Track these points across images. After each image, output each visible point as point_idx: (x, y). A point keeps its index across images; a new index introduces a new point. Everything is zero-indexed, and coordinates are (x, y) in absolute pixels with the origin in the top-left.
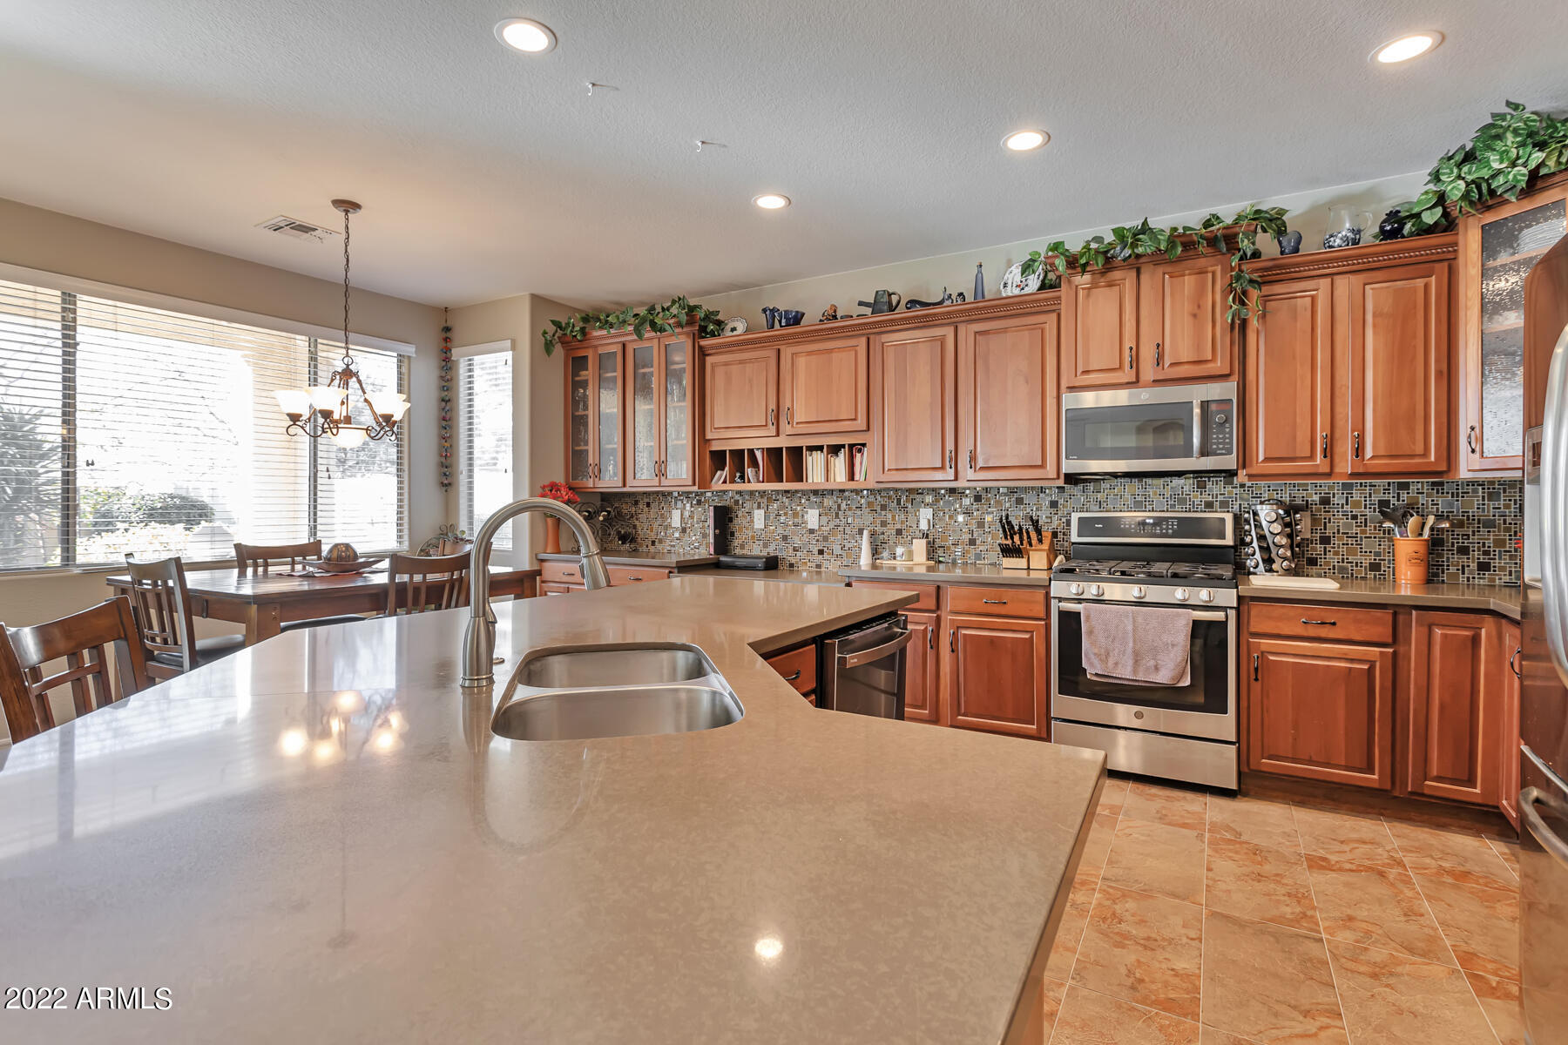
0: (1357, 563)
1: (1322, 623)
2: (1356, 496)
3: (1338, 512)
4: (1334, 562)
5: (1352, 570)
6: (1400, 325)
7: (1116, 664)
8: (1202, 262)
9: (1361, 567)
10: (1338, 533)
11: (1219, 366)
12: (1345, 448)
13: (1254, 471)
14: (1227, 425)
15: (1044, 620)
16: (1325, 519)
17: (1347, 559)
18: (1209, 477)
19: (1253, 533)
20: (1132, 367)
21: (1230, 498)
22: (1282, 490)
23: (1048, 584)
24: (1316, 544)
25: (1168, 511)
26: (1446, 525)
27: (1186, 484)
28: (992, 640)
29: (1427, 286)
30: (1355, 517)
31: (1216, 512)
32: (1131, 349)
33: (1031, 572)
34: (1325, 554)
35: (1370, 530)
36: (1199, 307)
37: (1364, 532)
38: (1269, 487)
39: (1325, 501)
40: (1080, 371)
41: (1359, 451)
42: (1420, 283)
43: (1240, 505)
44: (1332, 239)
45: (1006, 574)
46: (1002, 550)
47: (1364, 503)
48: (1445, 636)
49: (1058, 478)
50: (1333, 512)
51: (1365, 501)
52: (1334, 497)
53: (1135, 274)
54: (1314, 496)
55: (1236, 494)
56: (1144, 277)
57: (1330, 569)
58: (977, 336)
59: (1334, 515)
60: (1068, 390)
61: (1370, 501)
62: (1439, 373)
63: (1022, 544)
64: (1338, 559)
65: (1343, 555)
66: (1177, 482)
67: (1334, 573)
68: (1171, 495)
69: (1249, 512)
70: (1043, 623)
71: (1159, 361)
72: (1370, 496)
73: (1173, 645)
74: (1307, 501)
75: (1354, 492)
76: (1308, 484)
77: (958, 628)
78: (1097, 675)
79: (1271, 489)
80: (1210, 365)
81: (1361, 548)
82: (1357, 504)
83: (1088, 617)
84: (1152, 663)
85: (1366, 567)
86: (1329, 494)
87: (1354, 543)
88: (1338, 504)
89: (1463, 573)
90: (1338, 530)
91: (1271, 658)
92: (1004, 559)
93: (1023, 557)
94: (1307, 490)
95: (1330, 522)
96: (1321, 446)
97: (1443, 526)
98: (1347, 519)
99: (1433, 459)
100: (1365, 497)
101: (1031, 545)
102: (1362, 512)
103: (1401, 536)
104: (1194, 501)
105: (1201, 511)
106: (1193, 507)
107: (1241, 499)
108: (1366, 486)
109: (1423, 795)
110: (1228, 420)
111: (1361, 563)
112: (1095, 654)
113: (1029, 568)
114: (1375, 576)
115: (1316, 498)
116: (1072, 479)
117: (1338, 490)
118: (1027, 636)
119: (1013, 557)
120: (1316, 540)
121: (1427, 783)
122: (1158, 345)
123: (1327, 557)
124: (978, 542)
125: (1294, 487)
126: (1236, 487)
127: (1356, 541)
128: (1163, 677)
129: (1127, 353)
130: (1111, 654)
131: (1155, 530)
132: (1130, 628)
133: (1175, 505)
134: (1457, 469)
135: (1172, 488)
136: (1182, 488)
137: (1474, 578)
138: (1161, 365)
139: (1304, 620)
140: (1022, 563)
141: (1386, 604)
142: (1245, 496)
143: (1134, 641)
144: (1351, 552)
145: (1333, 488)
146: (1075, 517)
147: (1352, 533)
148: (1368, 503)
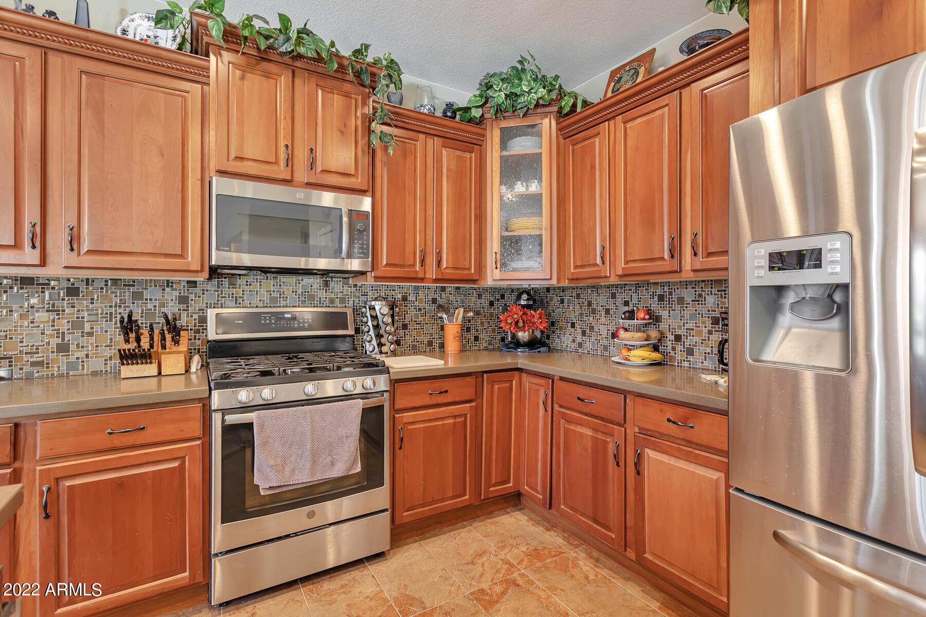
0: (421, 341)
1: (441, 393)
2: (421, 295)
3: (412, 306)
4: (409, 342)
5: (419, 347)
6: (458, 179)
7: (293, 470)
8: (347, 87)
9: (423, 344)
10: (412, 322)
11: (358, 182)
12: (431, 261)
13: (380, 274)
14: (365, 233)
15: (199, 439)
16: (405, 311)
17: (417, 339)
18: (332, 278)
19: (370, 323)
20: (287, 166)
21: (347, 295)
22: (380, 290)
23: (207, 395)
24: (400, 330)
25: (299, 307)
26: (471, 314)
27: (315, 282)
28: (120, 484)
29: (471, 158)
30: (420, 309)
31: (337, 307)
32: (287, 146)
33: (163, 378)
34: (405, 337)
35: (428, 319)
36: (345, 126)
37: (424, 320)
38: (372, 287)
39: (405, 299)
40: (232, 156)
41: (439, 263)
42: (467, 155)
43: (354, 300)
44: (422, 108)
45: (126, 386)
46: (122, 358)
47: (424, 300)
48: (499, 388)
49: (202, 270)
50: (409, 306)
51: (425, 299)
52: (409, 296)
53: (290, 75)
54: (399, 294)
55: (351, 292)
56: (298, 82)
57: (407, 347)
58: (84, 76)
59: (409, 309)
60: (218, 174)
61: (428, 298)
62: (476, 216)
63: (152, 346)
64: (412, 339)
65: (414, 337)
66: (308, 280)
67: (410, 350)
68: (302, 292)
69: (365, 307)
70: (199, 442)
71: (312, 165)
72: (428, 296)
73: (347, 437)
74: (395, 298)
75: (420, 292)
76: (395, 286)
77: (57, 480)
78: (271, 488)
79: (373, 289)
80: (353, 180)
81: (423, 331)
82: (421, 300)
83: (262, 426)
84: (329, 459)
85: (426, 344)
86: (407, 293)
87: (420, 328)
88: (412, 301)
89: (468, 344)
90: (412, 320)
91: (410, 427)
92: (123, 368)
93: (151, 363)
94: (395, 290)
95: (407, 314)
96: (420, 257)
97: (469, 315)
98: (416, 311)
99: (473, 272)
100: (425, 296)
101: (164, 347)
102: (424, 306)
103: (450, 322)
104: (320, 298)
105: (326, 307)
106: (320, 303)
107: (355, 296)
108: (425, 289)
109: (489, 498)
110: (366, 229)
111: (423, 341)
112: (271, 467)
113: (160, 373)
114: (430, 349)
115: (400, 296)
116: (215, 272)
117: (412, 291)
118: (176, 464)
119: (137, 363)
120: (400, 327)
121: (491, 489)
122: (312, 150)
123: (406, 338)
124: (72, 347)
125: (388, 288)
126: (351, 287)
127: (421, 326)
128: (338, 471)
129: (282, 150)
130: (288, 462)
131: (294, 324)
132: (308, 429)
133: (305, 301)
134: (485, 279)
135: (302, 286)
136: (311, 286)
137: (472, 346)
138: (314, 169)
139: (430, 392)
140: (152, 369)
141: (470, 373)
142: (357, 294)
143: (313, 441)
144: (419, 334)
145: (408, 289)
146: (211, 314)
147: (419, 321)
148: (427, 300)
